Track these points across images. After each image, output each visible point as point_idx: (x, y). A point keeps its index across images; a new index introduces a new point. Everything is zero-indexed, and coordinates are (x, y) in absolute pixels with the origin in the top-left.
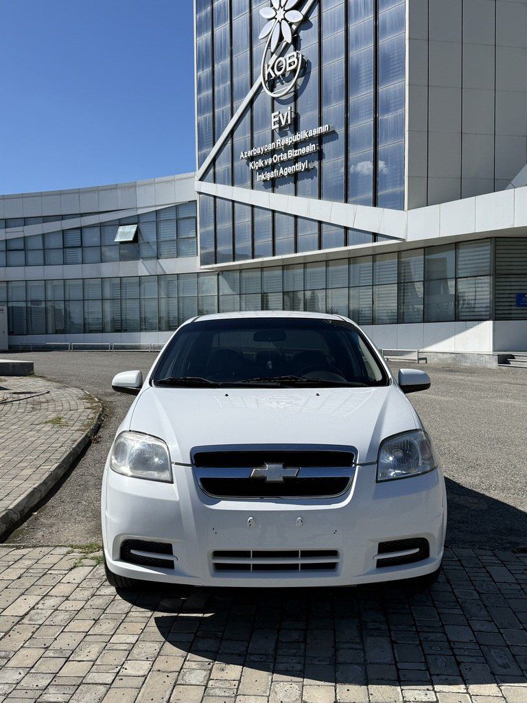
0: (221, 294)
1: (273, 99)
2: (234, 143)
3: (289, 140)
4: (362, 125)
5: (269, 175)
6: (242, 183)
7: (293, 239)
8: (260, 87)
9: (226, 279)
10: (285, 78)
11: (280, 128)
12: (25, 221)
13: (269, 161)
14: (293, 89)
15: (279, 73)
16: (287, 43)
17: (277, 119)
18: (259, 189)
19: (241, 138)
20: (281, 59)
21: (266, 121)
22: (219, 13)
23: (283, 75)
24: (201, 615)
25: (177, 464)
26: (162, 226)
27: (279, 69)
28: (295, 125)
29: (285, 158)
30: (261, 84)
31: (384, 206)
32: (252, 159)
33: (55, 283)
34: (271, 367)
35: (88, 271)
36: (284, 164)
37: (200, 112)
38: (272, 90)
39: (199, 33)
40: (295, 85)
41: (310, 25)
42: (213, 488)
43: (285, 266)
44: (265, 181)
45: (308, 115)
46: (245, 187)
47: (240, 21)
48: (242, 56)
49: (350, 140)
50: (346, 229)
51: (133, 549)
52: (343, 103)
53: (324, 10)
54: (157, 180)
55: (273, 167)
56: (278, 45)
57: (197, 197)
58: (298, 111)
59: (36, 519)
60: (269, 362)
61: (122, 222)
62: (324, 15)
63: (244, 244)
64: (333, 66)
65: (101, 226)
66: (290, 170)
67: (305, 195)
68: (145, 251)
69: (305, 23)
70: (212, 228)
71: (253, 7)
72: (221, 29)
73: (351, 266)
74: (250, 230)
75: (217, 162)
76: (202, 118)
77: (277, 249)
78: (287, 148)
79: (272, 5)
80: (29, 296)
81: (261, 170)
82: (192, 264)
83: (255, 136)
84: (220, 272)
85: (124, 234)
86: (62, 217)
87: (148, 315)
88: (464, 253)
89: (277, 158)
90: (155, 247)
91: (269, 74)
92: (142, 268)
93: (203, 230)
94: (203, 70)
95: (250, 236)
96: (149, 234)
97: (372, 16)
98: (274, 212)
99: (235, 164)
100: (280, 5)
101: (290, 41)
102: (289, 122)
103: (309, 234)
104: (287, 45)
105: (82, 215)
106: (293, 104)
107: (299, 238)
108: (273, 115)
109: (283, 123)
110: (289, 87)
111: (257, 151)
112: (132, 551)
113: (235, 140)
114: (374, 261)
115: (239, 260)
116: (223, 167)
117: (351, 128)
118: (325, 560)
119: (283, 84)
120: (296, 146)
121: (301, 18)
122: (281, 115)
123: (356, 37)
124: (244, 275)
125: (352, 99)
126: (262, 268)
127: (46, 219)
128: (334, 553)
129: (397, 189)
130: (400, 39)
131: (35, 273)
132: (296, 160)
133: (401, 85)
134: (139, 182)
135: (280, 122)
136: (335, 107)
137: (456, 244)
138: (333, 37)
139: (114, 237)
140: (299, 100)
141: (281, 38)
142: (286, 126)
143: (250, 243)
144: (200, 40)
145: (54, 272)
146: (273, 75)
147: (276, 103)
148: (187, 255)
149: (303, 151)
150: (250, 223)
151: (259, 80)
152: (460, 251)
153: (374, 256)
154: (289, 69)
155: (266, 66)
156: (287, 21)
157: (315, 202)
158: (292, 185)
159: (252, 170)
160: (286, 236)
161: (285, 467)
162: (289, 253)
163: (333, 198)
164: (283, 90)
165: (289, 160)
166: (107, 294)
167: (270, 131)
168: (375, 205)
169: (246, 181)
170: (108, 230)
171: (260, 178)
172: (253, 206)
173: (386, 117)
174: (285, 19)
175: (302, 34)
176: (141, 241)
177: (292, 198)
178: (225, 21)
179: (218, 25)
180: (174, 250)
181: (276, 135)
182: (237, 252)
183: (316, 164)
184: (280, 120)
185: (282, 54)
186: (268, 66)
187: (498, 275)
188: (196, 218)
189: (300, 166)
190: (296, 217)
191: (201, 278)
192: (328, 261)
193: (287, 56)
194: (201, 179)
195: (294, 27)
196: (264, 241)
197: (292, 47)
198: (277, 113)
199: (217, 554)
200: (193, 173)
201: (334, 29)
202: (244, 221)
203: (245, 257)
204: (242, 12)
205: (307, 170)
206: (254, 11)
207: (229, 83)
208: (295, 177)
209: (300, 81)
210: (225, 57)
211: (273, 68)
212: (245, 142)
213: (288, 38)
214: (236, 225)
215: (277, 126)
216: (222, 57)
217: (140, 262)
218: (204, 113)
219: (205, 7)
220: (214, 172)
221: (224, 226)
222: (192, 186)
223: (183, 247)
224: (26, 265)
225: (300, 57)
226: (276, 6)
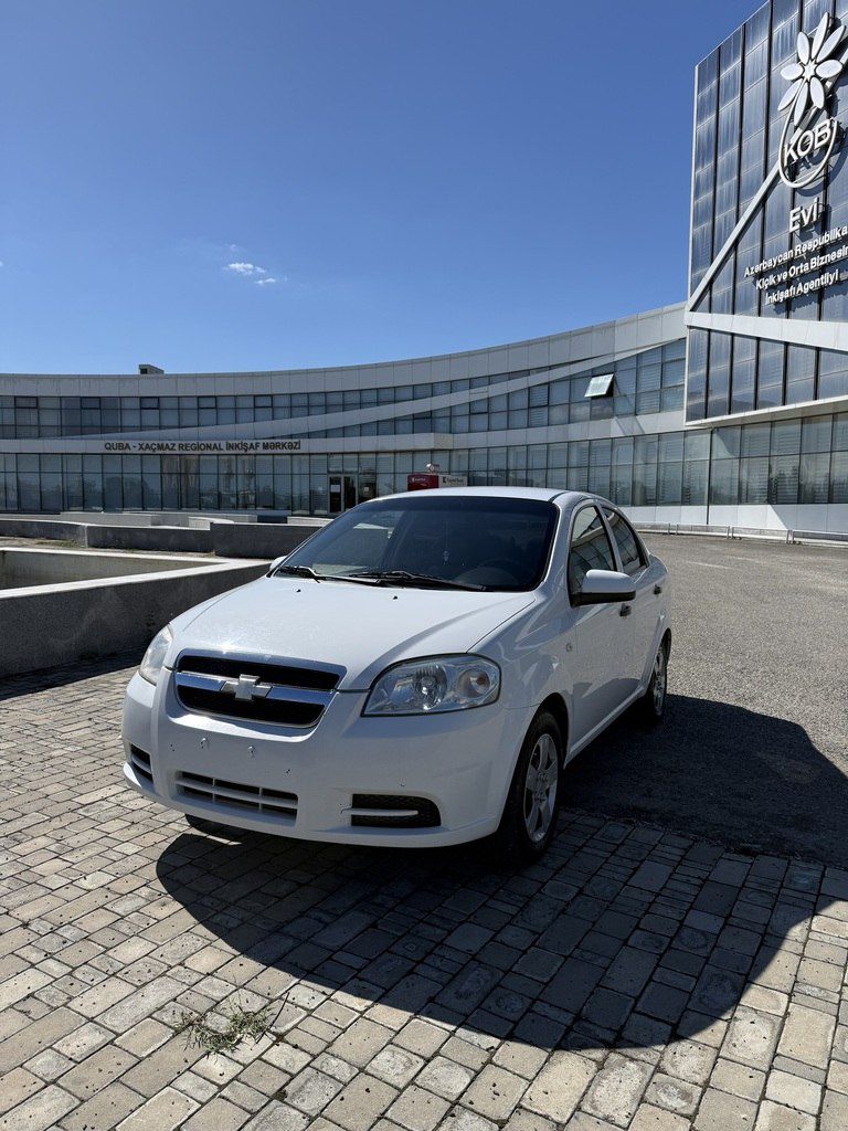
0: (714, 458)
1: (794, 190)
2: (739, 256)
3: (813, 244)
5: (783, 295)
6: (745, 310)
7: (812, 381)
8: (778, 175)
9: (724, 438)
10: (812, 159)
11: (802, 229)
12: (490, 380)
13: (784, 276)
14: (822, 173)
15: (802, 154)
16: (818, 109)
17: (798, 217)
18: (769, 315)
19: (748, 249)
20: (809, 133)
21: (783, 222)
22: (727, 85)
23: (810, 155)
26: (643, 373)
27: (803, 149)
28: (823, 223)
29: (807, 269)
30: (778, 174)
32: (761, 275)
33: (518, 449)
35: (554, 434)
36: (804, 277)
37: (696, 223)
38: (792, 179)
39: (700, 119)
40: (827, 165)
43: (806, 418)
44: (777, 303)
45: (843, 206)
46: (750, 315)
47: (755, 91)
48: (754, 139)
54: (641, 315)
55: (790, 283)
56: (804, 115)
57: (686, 333)
58: (830, 202)
61: (595, 373)
63: (744, 390)
65: (571, 378)
66: (813, 285)
67: (833, 317)
68: (621, 406)
70: (704, 371)
71: (773, 68)
72: (729, 108)
74: (754, 372)
75: (714, 286)
76: (698, 229)
77: (788, 395)
78: (810, 254)
79: (799, 60)
80: (490, 465)
81: (773, 289)
82: (676, 420)
83: (767, 244)
84: (715, 429)
85: (598, 387)
86: (527, 372)
89: (795, 270)
90: (633, 401)
91: (790, 157)
92: (615, 428)
93: (692, 375)
94: (703, 166)
95: (753, 380)
96: (626, 385)
98: (787, 344)
99: (737, 285)
100: (810, 57)
101: (821, 106)
102: (815, 219)
103: (835, 372)
104: (819, 112)
105: (550, 368)
106: (821, 195)
107: (821, 379)
108: (793, 212)
109: (806, 221)
110: (817, 170)
111: (768, 264)
113: (739, 253)
115: (737, 411)
116: (722, 290)
119: (809, 168)
120: (823, 251)
121: (839, 69)
122: (803, 212)
124: (748, 432)
126: (772, 422)
127: (512, 375)
131: (498, 438)
132: (822, 270)
134: (618, 321)
135: (801, 221)
139: (585, 392)
140: (831, 186)
141: (809, 103)
142: (810, 225)
143: (753, 388)
144: (700, 128)
145: (517, 437)
146: (795, 158)
147: (797, 195)
148: (671, 408)
149: (831, 257)
150: (754, 362)
151: (776, 168)
154: (818, 145)
155: (786, 146)
156: (819, 78)
158: (815, 306)
159: (760, 290)
160: (801, 377)
162: (806, 400)
164: (808, 176)
165: (813, 271)
166: (574, 461)
167: (787, 235)
169: (751, 306)
170: (578, 383)
171: (770, 300)
172: (759, 339)
174: (816, 76)
175: (840, 92)
176: (616, 393)
177: (815, 323)
178: (734, 95)
179: (724, 103)
180: (656, 402)
181: (796, 238)
182: (734, 401)
184: (801, 218)
185: (809, 127)
186: (789, 146)
188: (684, 360)
189: (827, 279)
190: (818, 350)
191: (690, 438)
193: (817, 127)
194: (693, 310)
195: (829, 84)
196: (772, 385)
197: (825, 112)
198: (798, 209)
200: (683, 302)
202: (746, 360)
203: (743, 407)
204: (757, 78)
205: (838, 283)
206: (773, 73)
207: (736, 178)
208: (820, 294)
209: (834, 159)
210: (732, 145)
211: (795, 149)
212: (753, 253)
213: (819, 102)
214: (735, 366)
215: (797, 226)
216: (728, 145)
217: (614, 421)
218: (701, 223)
219: (710, 81)
220: (711, 298)
221: (720, 368)
222: (684, 320)
223: (668, 399)
224: (489, 430)
225: (835, 125)
226: (804, 59)
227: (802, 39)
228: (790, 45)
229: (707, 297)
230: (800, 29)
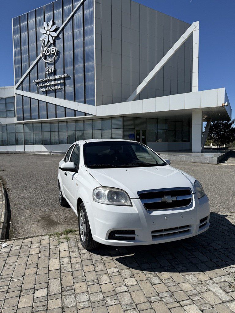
0: (25, 132)
1: (46, 62)
2: (30, 77)
3: (52, 78)
4: (80, 75)
5: (45, 90)
6: (34, 92)
8: (41, 58)
9: (27, 126)
10: (51, 56)
13: (45, 84)
14: (53, 60)
15: (48, 54)
16: (51, 44)
18: (41, 94)
19: (33, 75)
20: (48, 49)
21: (43, 70)
22: (23, 28)
23: (50, 54)
25: (132, 198)
27: (48, 52)
28: (55, 73)
29: (51, 84)
30: (41, 57)
31: (88, 104)
32: (38, 83)
38: (45, 59)
39: (15, 34)
40: (54, 59)
41: (60, 38)
43: (51, 122)
44: (43, 91)
45: (59, 70)
46: (35, 93)
47: (32, 32)
48: (33, 45)
49: (75, 80)
50: (75, 111)
52: (72, 67)
53: (65, 34)
55: (46, 87)
56: (47, 44)
57: (15, 95)
58: (56, 68)
62: (65, 35)
64: (69, 54)
66: (53, 88)
67: (59, 97)
69: (58, 37)
70: (21, 107)
71: (37, 28)
72: (24, 34)
73: (76, 123)
74: (38, 109)
75: (23, 83)
76: (16, 66)
77: (48, 116)
78: (51, 81)
79: (45, 29)
81: (42, 87)
82: (14, 120)
83: (39, 75)
84: (25, 124)
89: (48, 84)
91: (44, 53)
93: (18, 108)
94: (17, 48)
95: (38, 111)
97: (82, 39)
98: (47, 103)
99: (31, 84)
100: (48, 29)
101: (52, 43)
102: (52, 71)
103: (61, 111)
106: (54, 65)
107: (57, 113)
108: (46, 68)
109: (50, 71)
110: (52, 59)
111: (40, 80)
112: (115, 235)
113: (31, 76)
114: (84, 122)
115: (33, 119)
116: (26, 85)
117: (76, 76)
118: (186, 229)
119: (50, 58)
120: (55, 80)
121: (56, 35)
122: (49, 69)
123: (77, 45)
124: (34, 125)
125: (76, 66)
126: (42, 123)
129: (92, 99)
130: (93, 48)
132: (55, 85)
133: (93, 63)
135: (49, 71)
136: (69, 68)
137: (111, 118)
138: (69, 44)
140: (56, 64)
141: (49, 41)
142: (51, 73)
143: (38, 113)
144: (15, 37)
146: (46, 54)
147: (47, 64)
148: (10, 117)
149: (58, 82)
150: (37, 106)
151: (40, 55)
152: (113, 120)
153: (84, 120)
154: (52, 53)
155: (43, 50)
156: (51, 36)
157: (63, 101)
158: (54, 94)
159: (38, 87)
160: (52, 111)
161: (172, 197)
162: (53, 118)
163: (70, 99)
164: (50, 60)
165: (52, 85)
167: (45, 74)
168: (85, 103)
169: (35, 91)
171: (41, 90)
172: (38, 100)
173: (88, 74)
174: (50, 35)
175: (57, 41)
177: (54, 98)
178: (25, 31)
179: (23, 33)
180: (5, 115)
181: (47, 75)
183: (63, 87)
184: (49, 70)
185: (49, 47)
186: (44, 51)
187: (124, 128)
188: (14, 103)
189: (57, 87)
190: (56, 105)
191: (17, 126)
192: (67, 121)
193: (51, 48)
194: (17, 89)
195: (54, 38)
196: (43, 113)
197: (53, 45)
199: (153, 232)
200: (12, 87)
201: (69, 41)
202: (35, 105)
204: (33, 29)
205: (60, 89)
206: (37, 30)
207: (28, 54)
208: (55, 91)
209: (56, 58)
210: (26, 45)
211: (46, 52)
212: (35, 77)
213: (51, 42)
214: (32, 107)
215: (48, 72)
216: (24, 45)
218: (17, 64)
219: (17, 25)
220: (22, 87)
221: (27, 107)
222: (12, 91)
223: (8, 114)
225: (56, 49)
227: (45, 24)
228: (42, 25)
229: (21, 86)
230: (44, 21)
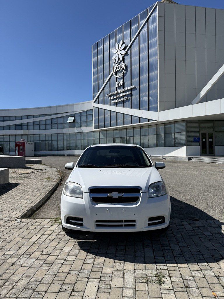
0: (100, 138)
1: (117, 78)
2: (105, 91)
3: (121, 90)
4: (145, 85)
5: (115, 101)
6: (107, 104)
7: (123, 121)
8: (113, 74)
9: (102, 134)
10: (120, 71)
11: (119, 87)
12: (40, 116)
13: (115, 97)
14: (123, 75)
15: (118, 70)
17: (118, 84)
18: (112, 105)
19: (107, 90)
20: (119, 65)
21: (114, 85)
22: (100, 51)
23: (120, 70)
24: (92, 241)
25: (84, 192)
26: (82, 117)
27: (118, 69)
28: (123, 86)
29: (120, 96)
30: (113, 73)
31: (151, 110)
32: (110, 96)
33: (49, 135)
34: (114, 161)
35: (59, 131)
36: (120, 98)
37: (94, 82)
38: (116, 75)
39: (94, 58)
40: (123, 73)
41: (128, 55)
42: (95, 200)
43: (120, 129)
44: (114, 103)
45: (127, 83)
46: (108, 105)
47: (106, 54)
48: (107, 64)
49: (141, 90)
50: (140, 118)
51: (71, 220)
52: (138, 79)
53: (132, 50)
54: (81, 103)
55: (117, 99)
56: (118, 61)
57: (93, 108)
58: (124, 81)
59: (41, 210)
60: (114, 160)
61: (70, 116)
62: (132, 51)
63: (108, 123)
64: (135, 67)
65: (63, 117)
66: (122, 99)
67: (127, 107)
68: (77, 125)
69: (126, 54)
70: (98, 117)
71: (110, 49)
72: (100, 56)
73: (141, 129)
74: (109, 118)
75: (99, 97)
76: (94, 84)
77: (118, 124)
78: (121, 93)
79: (116, 49)
80: (40, 139)
81: (113, 99)
82: (91, 129)
83: (111, 89)
84: (100, 131)
85: (70, 120)
86: (51, 115)
87: (78, 145)
88: (176, 125)
89: (118, 96)
90: (80, 124)
91: (115, 70)
92: (76, 130)
93: (95, 118)
94: (95, 69)
95: (109, 120)
96: (78, 120)
97: (147, 52)
98: (117, 112)
99: (105, 98)
100: (119, 49)
101: (122, 60)
103: (128, 119)
104: (121, 61)
105: (57, 114)
106: (123, 79)
107: (125, 121)
108: (117, 82)
109: (120, 85)
110: (121, 74)
111: (112, 94)
112: (70, 220)
113: (105, 90)
114: (148, 128)
115: (106, 127)
116: (101, 99)
117: (141, 86)
118: (131, 223)
119: (119, 73)
120: (124, 92)
121: (125, 53)
123: (142, 58)
124: (108, 132)
125: (141, 78)
126: (113, 130)
127: (46, 115)
128: (134, 221)
129: (156, 105)
130: (156, 59)
131: (42, 132)
132: (124, 96)
133: (156, 73)
134: (75, 104)
135: (119, 85)
136: (136, 80)
137: (174, 122)
138: (135, 58)
139: (67, 121)
140: (125, 78)
141: (119, 59)
142: (121, 86)
143: (110, 122)
144: (94, 60)
145: (48, 131)
146: (117, 70)
147: (117, 79)
148: (90, 126)
149: (126, 94)
150: (109, 116)
151: (112, 72)
152: (176, 124)
153: (149, 126)
154: (121, 68)
157: (130, 109)
158: (122, 104)
159: (110, 100)
160: (120, 120)
161: (118, 193)
162: (122, 125)
163: (135, 108)
164: (120, 75)
165: (121, 96)
166: (65, 138)
167: (116, 88)
168: (149, 110)
169: (108, 103)
170: (65, 118)
171: (112, 102)
172: (110, 111)
173: (152, 83)
174: (120, 53)
175: (125, 57)
176: (75, 122)
177: (123, 108)
178: (101, 54)
179: (99, 55)
180: (86, 124)
181: (118, 89)
182: (105, 125)
183: (130, 98)
184: (119, 84)
185: (119, 64)
186: (115, 67)
187: (188, 132)
188: (93, 114)
189: (125, 98)
190: (124, 114)
191: (94, 133)
192: (134, 128)
193: (121, 64)
194: (94, 103)
195: (123, 55)
196: (114, 121)
197: (122, 61)
198: (118, 82)
199: (97, 221)
200: (92, 101)
201: (135, 56)
202: (107, 115)
203: (108, 127)
204: (107, 51)
205: (127, 99)
206: (110, 51)
207: (103, 73)
208: (124, 102)
209: (125, 72)
210: (102, 65)
211: (116, 68)
212: (108, 92)
213: (121, 59)
214: (105, 117)
215: (118, 86)
216: (101, 65)
217: (75, 128)
218: (95, 82)
219: (96, 50)
220: (98, 100)
221: (101, 117)
222: (91, 105)
223: (89, 124)
224: (40, 129)
225: (125, 65)
226: (117, 49)
227: (116, 45)
228: (114, 46)
229: (97, 100)
230: (116, 42)
